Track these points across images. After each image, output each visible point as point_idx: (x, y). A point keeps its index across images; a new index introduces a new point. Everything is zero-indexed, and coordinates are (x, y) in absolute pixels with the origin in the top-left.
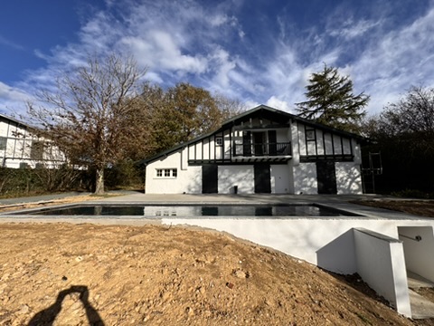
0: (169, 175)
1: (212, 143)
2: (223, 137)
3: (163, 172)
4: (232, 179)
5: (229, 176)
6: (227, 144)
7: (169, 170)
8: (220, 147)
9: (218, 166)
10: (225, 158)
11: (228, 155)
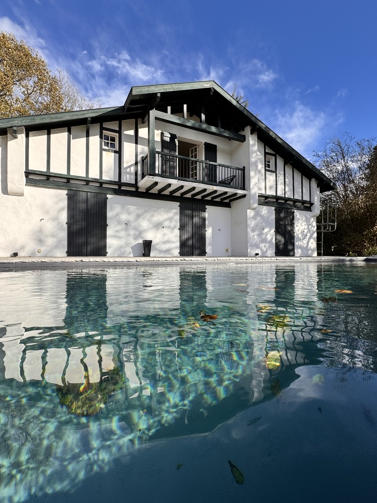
1: (95, 140)
2: (120, 132)
4: (144, 224)
5: (138, 216)
6: (129, 149)
8: (113, 154)
9: (108, 196)
10: (124, 180)
11: (130, 173)
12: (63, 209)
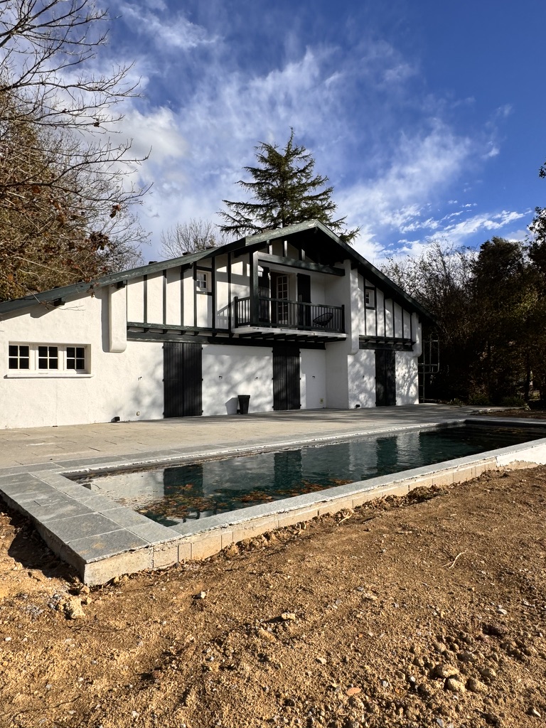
0: (54, 365)
2: (213, 270)
3: (34, 356)
4: (237, 376)
5: (231, 367)
6: (222, 288)
7: (54, 351)
8: (207, 296)
9: (203, 346)
10: (217, 326)
11: (223, 317)
12: (159, 364)
